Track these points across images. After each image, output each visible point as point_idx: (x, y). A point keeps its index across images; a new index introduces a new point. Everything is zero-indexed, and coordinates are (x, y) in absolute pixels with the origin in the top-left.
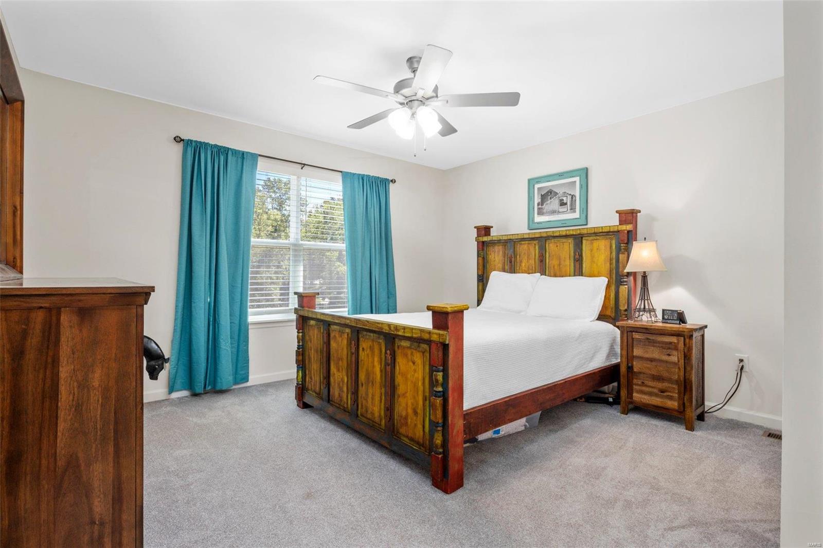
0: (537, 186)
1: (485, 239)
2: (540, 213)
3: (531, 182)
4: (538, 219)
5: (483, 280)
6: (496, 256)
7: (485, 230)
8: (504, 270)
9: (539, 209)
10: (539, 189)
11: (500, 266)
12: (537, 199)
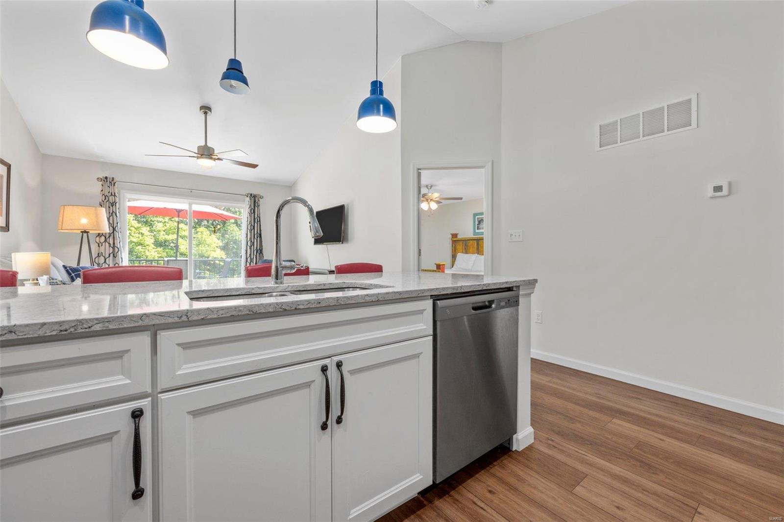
0: (477, 217)
1: (455, 239)
2: (478, 228)
3: (475, 215)
4: (477, 231)
5: (454, 257)
6: (460, 247)
7: (454, 236)
8: (463, 253)
9: (478, 227)
10: (478, 218)
11: (462, 251)
12: (477, 223)
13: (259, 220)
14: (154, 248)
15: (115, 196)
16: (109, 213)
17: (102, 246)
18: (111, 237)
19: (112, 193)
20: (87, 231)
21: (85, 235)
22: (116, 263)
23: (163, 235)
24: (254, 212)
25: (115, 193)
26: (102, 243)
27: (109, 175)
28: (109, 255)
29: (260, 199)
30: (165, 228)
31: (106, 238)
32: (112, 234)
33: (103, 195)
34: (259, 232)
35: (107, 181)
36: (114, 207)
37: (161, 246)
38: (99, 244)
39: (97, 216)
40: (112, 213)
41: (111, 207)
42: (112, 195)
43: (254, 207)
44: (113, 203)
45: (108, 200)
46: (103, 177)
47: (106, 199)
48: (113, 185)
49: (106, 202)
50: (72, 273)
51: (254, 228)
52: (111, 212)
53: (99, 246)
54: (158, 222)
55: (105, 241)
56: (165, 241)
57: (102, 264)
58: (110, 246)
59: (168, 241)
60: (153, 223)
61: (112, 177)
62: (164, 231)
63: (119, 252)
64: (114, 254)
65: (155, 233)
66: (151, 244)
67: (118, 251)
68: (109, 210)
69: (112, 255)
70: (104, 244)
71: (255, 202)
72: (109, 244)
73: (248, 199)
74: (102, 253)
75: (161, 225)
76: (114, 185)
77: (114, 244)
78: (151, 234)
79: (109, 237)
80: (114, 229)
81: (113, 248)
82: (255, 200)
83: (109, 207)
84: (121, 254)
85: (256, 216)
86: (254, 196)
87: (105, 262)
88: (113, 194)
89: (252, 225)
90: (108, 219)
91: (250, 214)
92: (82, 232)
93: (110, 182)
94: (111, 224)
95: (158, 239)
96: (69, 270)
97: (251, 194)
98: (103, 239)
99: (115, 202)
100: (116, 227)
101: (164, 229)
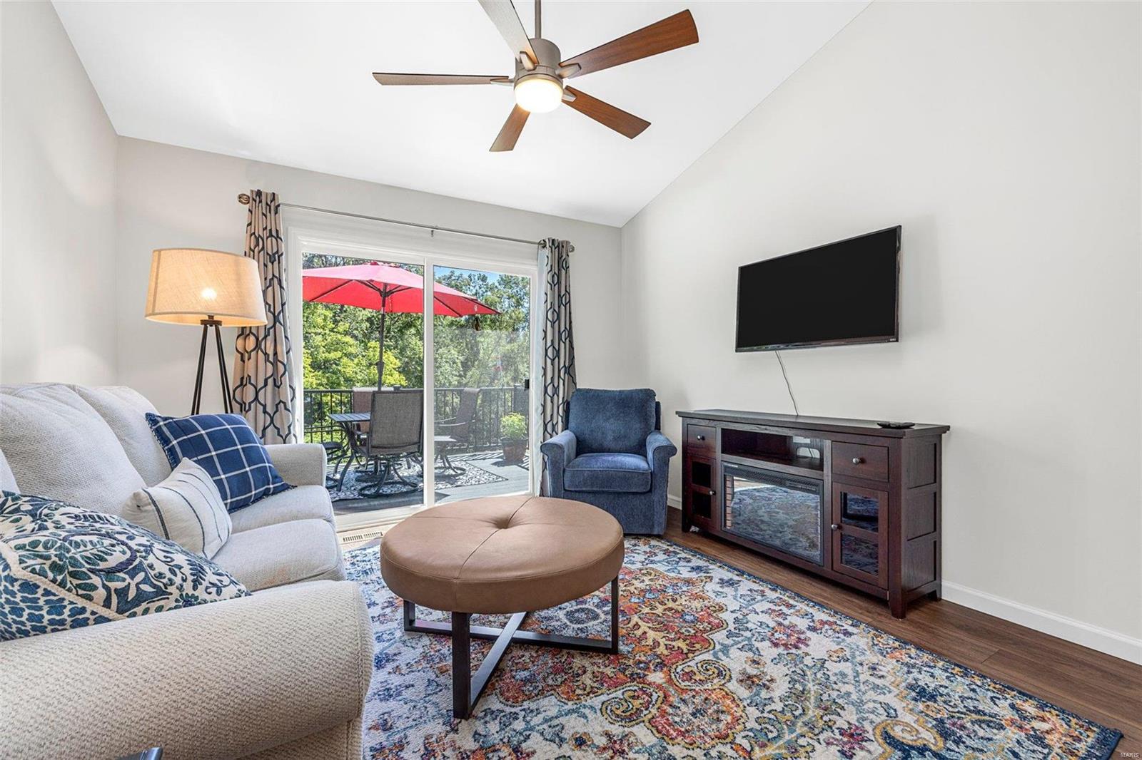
13: (568, 300)
14: (310, 372)
15: (278, 237)
16: (266, 279)
17: (249, 359)
18: (268, 338)
19: (271, 230)
20: (216, 318)
21: (211, 330)
22: (281, 401)
23: (323, 353)
24: (559, 282)
25: (277, 231)
26: (249, 353)
27: (267, 189)
28: (266, 380)
29: (570, 254)
30: (326, 342)
31: (257, 339)
32: (272, 331)
33: (251, 235)
34: (568, 328)
35: (260, 202)
36: (276, 263)
37: (319, 368)
38: (242, 355)
39: (239, 278)
40: (272, 279)
41: (270, 265)
42: (271, 235)
43: (559, 270)
44: (274, 254)
45: (263, 248)
46: (252, 191)
47: (257, 244)
48: (273, 212)
49: (259, 252)
50: (171, 438)
51: (559, 318)
52: (270, 276)
53: (243, 360)
54: (316, 334)
55: (258, 347)
56: (326, 361)
57: (250, 404)
58: (267, 360)
59: (330, 361)
60: (309, 335)
61: (270, 191)
62: (324, 347)
63: (287, 373)
64: (274, 379)
65: (312, 350)
66: (308, 366)
67: (284, 373)
68: (266, 273)
69: (270, 381)
70: (253, 354)
71: (560, 258)
72: (266, 354)
73: (547, 252)
74: (249, 377)
75: (319, 338)
76: (276, 213)
77: (275, 354)
78: (307, 351)
79: (265, 337)
80: (276, 319)
81: (274, 364)
82: (559, 253)
83: (266, 265)
84: (291, 379)
85: (563, 292)
86: (558, 246)
87: (256, 398)
88: (274, 233)
89: (554, 310)
90: (264, 293)
91: (552, 284)
92: (203, 322)
93: (267, 204)
94: (270, 306)
95: (316, 358)
96: (165, 429)
97: (553, 240)
98: (251, 342)
99: (277, 252)
100: (279, 313)
101: (323, 344)
